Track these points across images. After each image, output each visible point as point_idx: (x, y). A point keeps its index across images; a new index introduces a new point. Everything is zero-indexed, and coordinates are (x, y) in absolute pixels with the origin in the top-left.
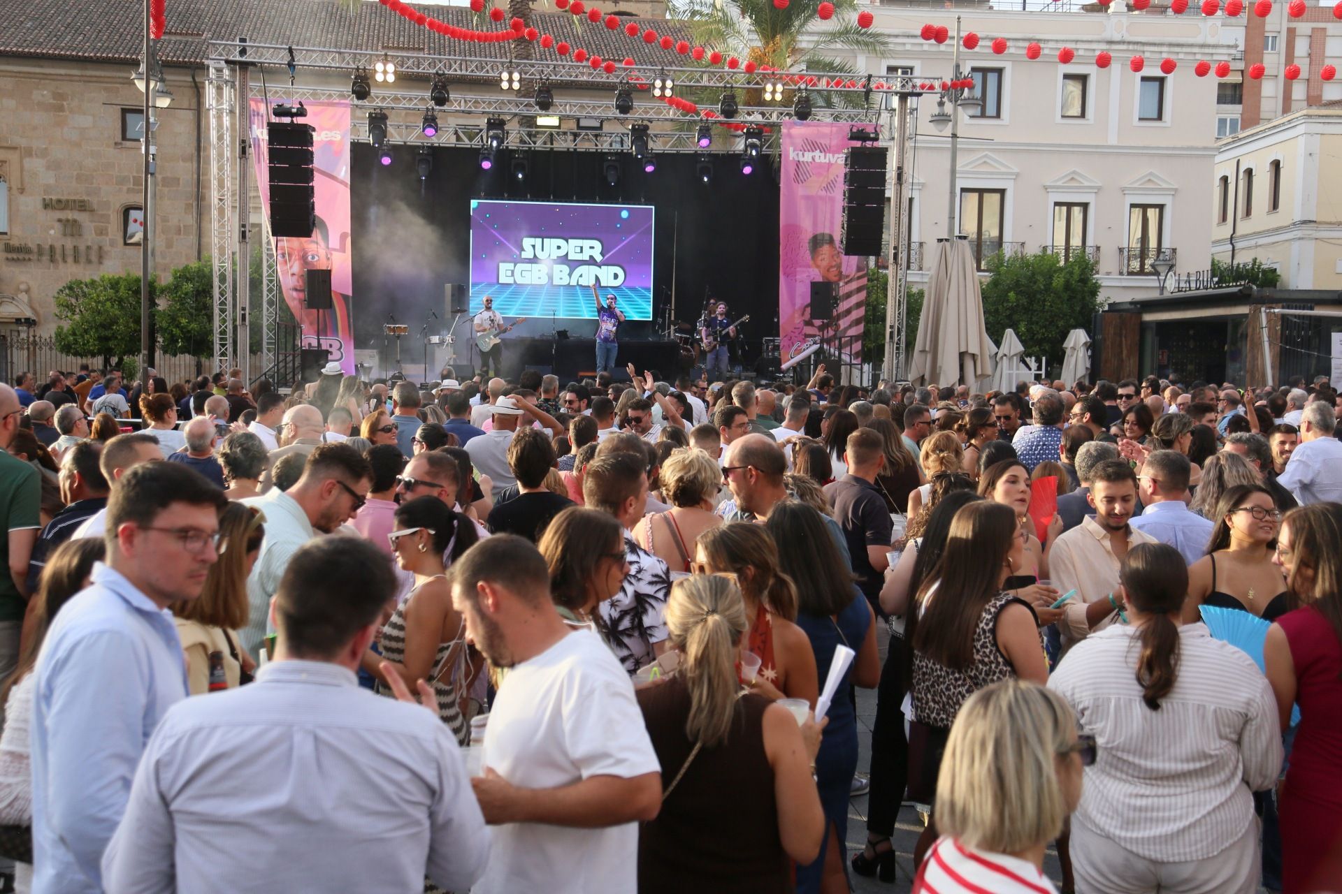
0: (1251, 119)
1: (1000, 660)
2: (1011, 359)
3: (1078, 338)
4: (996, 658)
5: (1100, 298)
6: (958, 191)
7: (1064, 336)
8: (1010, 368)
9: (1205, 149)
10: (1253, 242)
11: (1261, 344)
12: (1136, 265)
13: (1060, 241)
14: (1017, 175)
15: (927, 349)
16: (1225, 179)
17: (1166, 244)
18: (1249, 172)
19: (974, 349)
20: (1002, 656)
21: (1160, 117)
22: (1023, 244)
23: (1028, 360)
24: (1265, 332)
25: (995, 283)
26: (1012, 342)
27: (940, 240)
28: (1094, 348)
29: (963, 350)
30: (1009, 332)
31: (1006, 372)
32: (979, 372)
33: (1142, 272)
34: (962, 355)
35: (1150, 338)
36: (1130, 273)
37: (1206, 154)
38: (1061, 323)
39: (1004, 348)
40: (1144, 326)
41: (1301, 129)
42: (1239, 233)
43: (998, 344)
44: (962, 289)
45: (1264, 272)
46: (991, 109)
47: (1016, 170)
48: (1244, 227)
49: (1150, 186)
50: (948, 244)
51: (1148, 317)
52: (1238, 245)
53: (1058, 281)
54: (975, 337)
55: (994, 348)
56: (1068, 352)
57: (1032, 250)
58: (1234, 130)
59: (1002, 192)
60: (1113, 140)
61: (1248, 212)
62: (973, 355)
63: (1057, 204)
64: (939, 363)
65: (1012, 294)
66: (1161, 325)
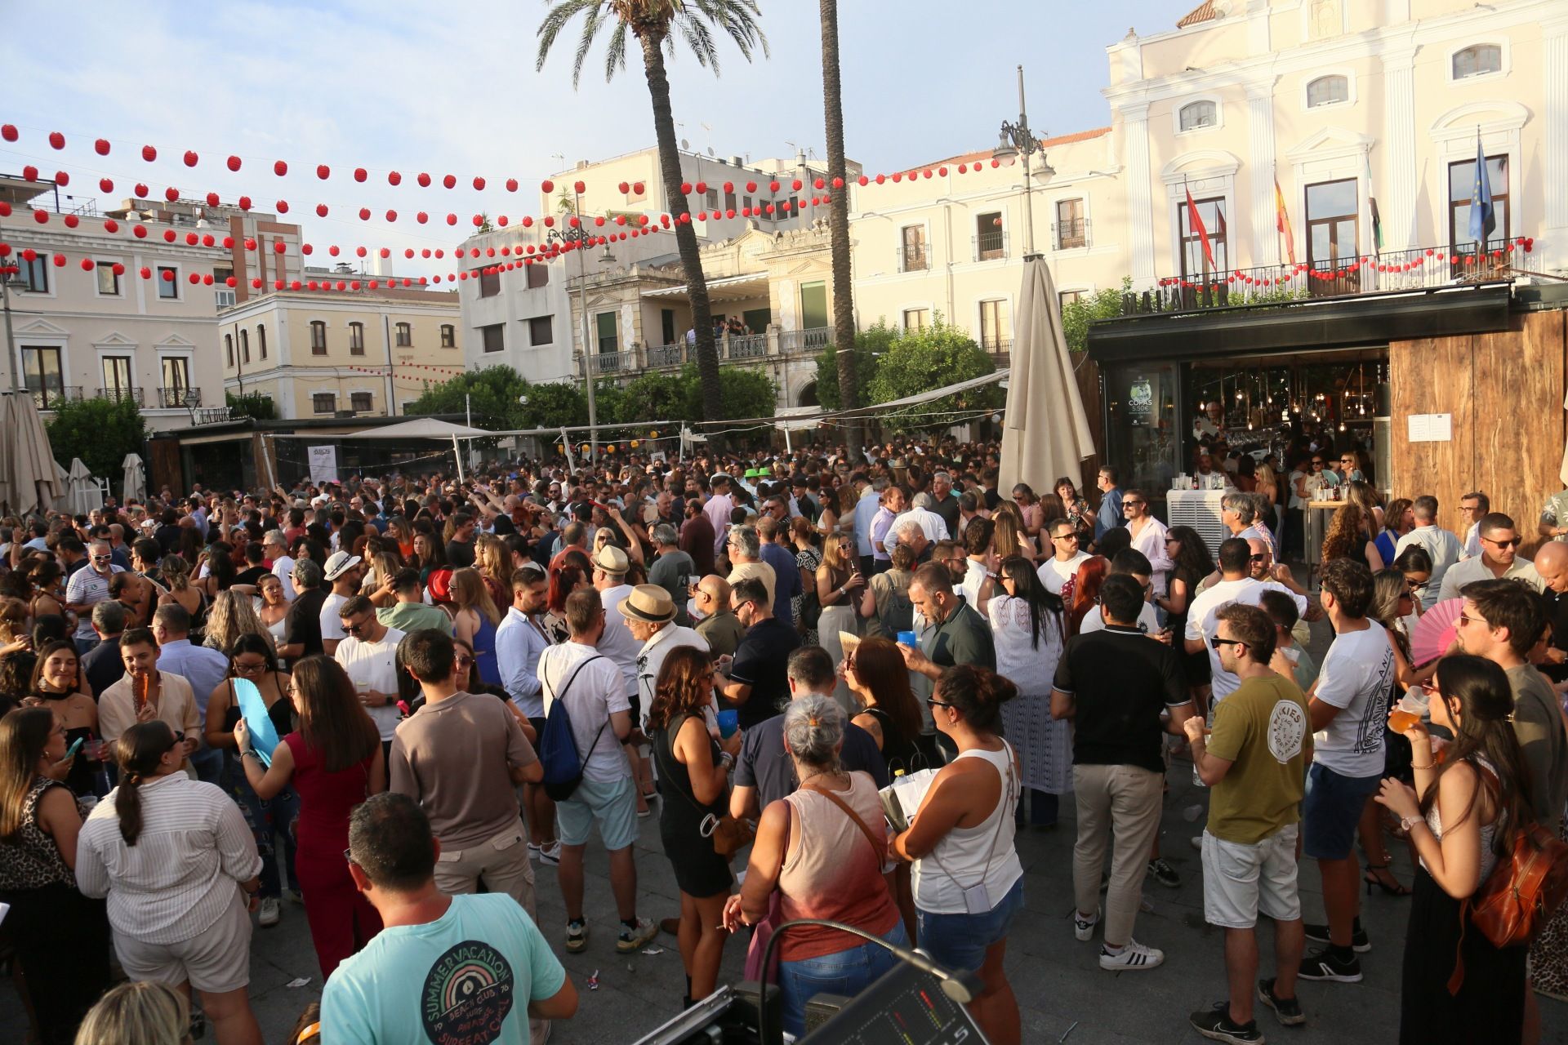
0: (243, 296)
1: (42, 835)
2: (80, 480)
3: (133, 460)
4: (38, 835)
5: (146, 429)
6: (18, 351)
7: (122, 459)
8: (81, 488)
9: (211, 318)
10: (253, 380)
11: (263, 458)
12: (172, 401)
13: (111, 384)
14: (69, 336)
15: (6, 479)
16: (228, 337)
17: (192, 385)
18: (244, 332)
19: (47, 477)
20: (43, 832)
21: (175, 296)
22: (81, 388)
23: (95, 478)
24: (265, 450)
25: (59, 422)
26: (79, 468)
27: (4, 394)
28: (147, 467)
29: (38, 478)
30: (76, 460)
31: (77, 491)
32: (55, 494)
33: (177, 405)
34: (37, 484)
35: (188, 458)
36: (169, 406)
37: (213, 322)
38: (118, 450)
39: (74, 474)
40: (182, 449)
41: (274, 305)
42: (243, 373)
43: (68, 469)
44: (30, 432)
45: (264, 399)
46: (39, 285)
47: (67, 332)
48: (246, 370)
49: (174, 344)
50: (12, 397)
51: (184, 442)
52: (244, 382)
53: (111, 418)
54: (49, 468)
55: (65, 474)
56: (127, 471)
57: (89, 395)
58: (231, 302)
59: (58, 349)
60: (142, 311)
61: (247, 359)
62: (48, 483)
63: (104, 357)
64: (18, 491)
65: (75, 431)
66: (194, 447)
